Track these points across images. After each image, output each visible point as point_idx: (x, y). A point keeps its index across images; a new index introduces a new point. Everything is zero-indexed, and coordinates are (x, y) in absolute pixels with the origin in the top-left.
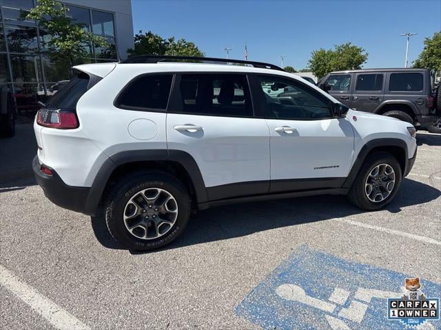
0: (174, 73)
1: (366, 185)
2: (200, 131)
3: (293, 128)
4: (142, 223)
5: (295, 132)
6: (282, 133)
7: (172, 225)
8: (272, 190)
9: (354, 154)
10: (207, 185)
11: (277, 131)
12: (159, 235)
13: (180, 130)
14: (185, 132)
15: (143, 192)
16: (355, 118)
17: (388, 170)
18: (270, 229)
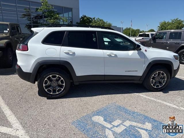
0: (66, 31)
1: (151, 80)
2: (74, 53)
3: (115, 54)
4: (51, 87)
5: (116, 55)
6: (110, 56)
7: (62, 89)
8: (106, 79)
9: (145, 66)
10: (77, 75)
11: (107, 55)
12: (57, 93)
13: (66, 53)
14: (68, 53)
15: (51, 76)
16: (146, 51)
17: (163, 74)
18: (105, 95)
